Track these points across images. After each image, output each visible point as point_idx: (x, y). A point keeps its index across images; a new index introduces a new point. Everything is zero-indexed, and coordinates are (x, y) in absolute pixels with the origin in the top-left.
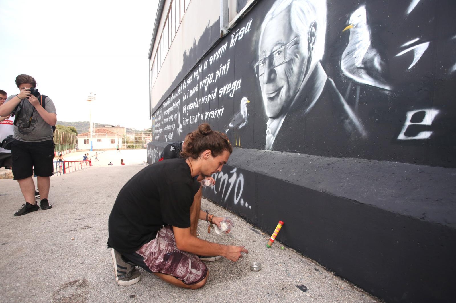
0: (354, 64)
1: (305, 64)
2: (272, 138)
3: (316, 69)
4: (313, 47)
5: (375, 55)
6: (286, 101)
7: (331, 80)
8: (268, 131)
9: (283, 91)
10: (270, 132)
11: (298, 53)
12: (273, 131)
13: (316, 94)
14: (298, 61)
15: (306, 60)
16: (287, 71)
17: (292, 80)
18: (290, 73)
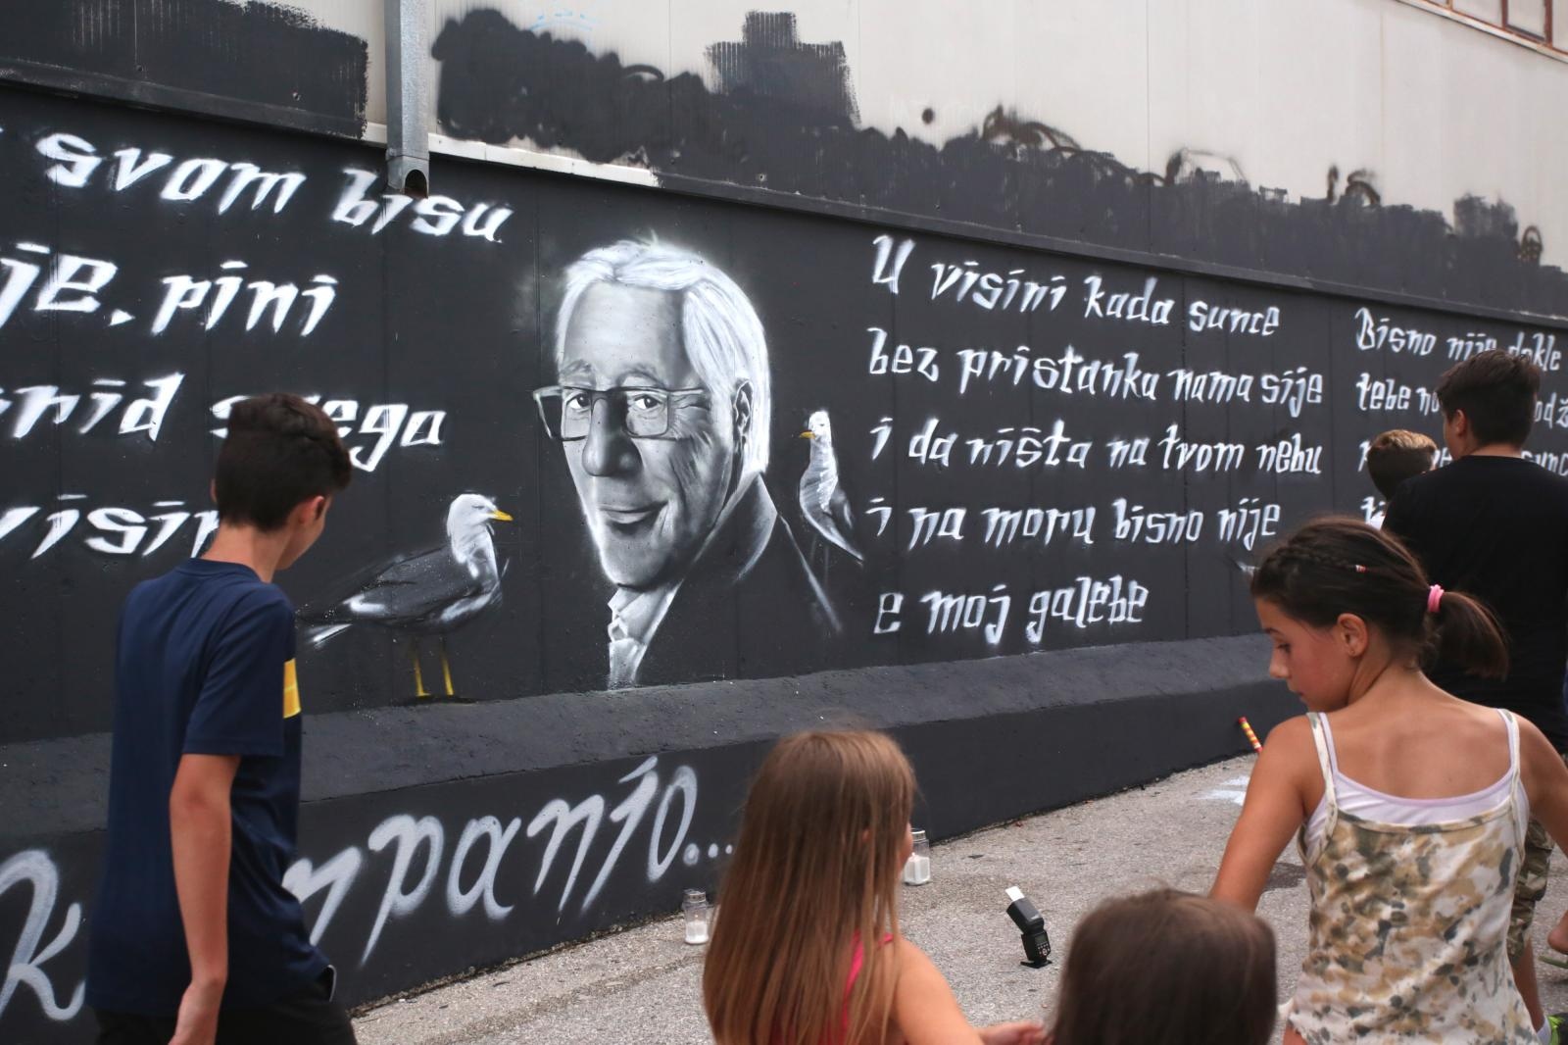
0: (819, 505)
1: (727, 466)
2: (635, 649)
3: (753, 487)
4: (746, 435)
5: (844, 502)
6: (677, 545)
7: (784, 521)
8: (617, 629)
9: (669, 515)
10: (625, 629)
11: (711, 432)
12: (637, 628)
13: (757, 545)
14: (708, 450)
15: (729, 459)
16: (678, 463)
17: (693, 493)
18: (688, 474)
